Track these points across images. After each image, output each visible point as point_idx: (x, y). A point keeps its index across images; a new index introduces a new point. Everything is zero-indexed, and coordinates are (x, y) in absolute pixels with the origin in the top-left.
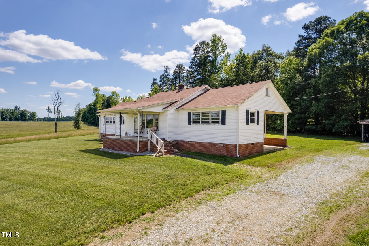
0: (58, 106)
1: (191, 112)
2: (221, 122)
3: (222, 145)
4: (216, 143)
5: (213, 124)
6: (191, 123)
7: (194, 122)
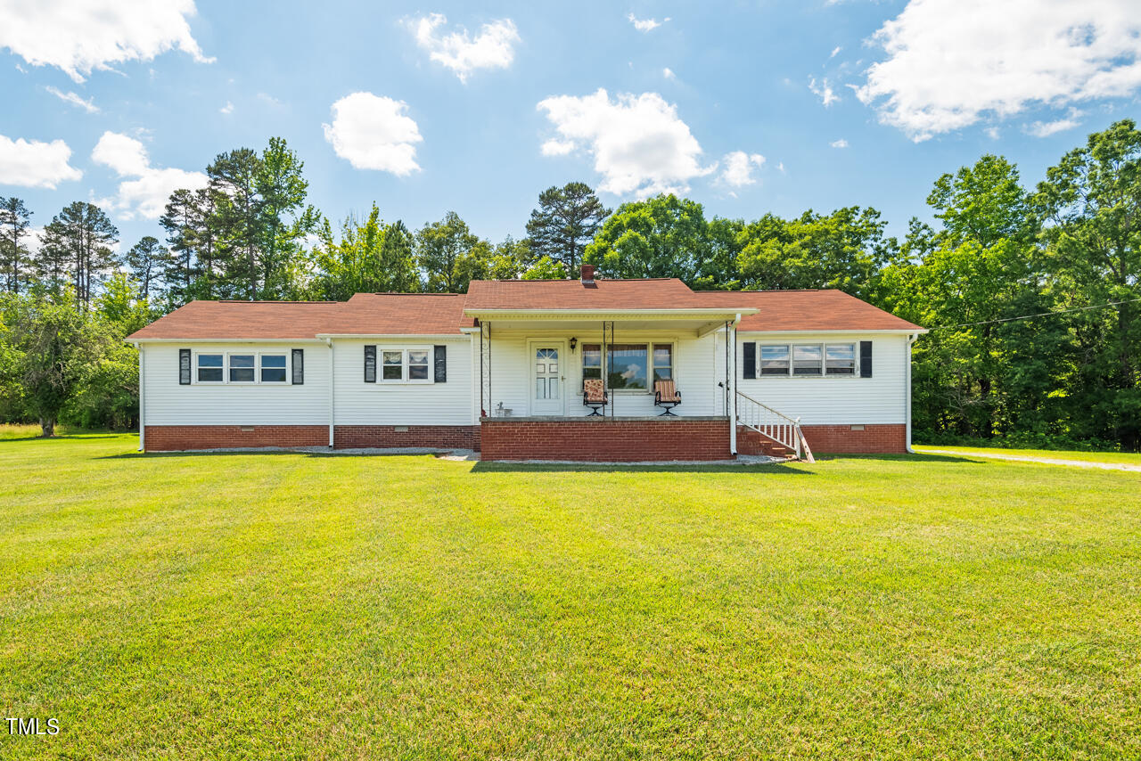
1: (755, 344)
2: (859, 372)
3: (862, 429)
4: (841, 426)
5: (833, 376)
6: (758, 374)
7: (766, 371)
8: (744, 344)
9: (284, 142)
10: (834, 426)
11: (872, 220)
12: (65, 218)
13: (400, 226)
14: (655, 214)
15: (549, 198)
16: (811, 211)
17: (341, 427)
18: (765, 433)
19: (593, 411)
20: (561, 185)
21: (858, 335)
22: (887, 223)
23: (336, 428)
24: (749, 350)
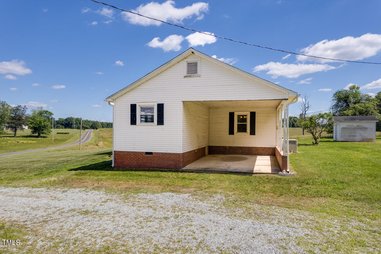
0: (305, 112)
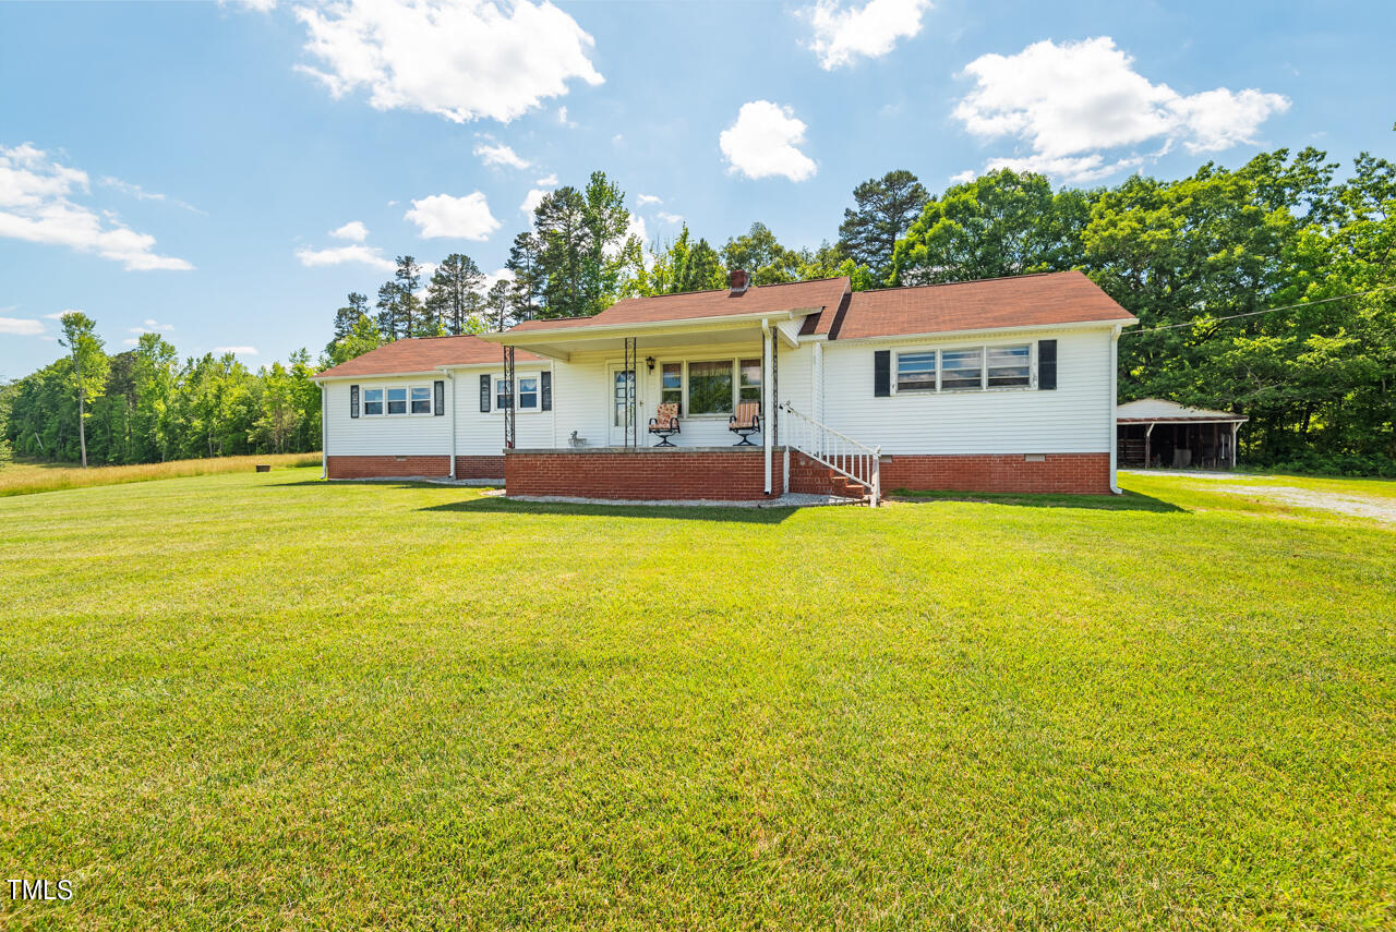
1: (889, 352)
2: (1036, 383)
3: (1043, 459)
4: (1011, 456)
5: (998, 390)
6: (893, 391)
7: (902, 387)
8: (876, 353)
9: (604, 176)
10: (999, 456)
11: (1312, 165)
12: (444, 269)
13: (703, 246)
14: (981, 197)
15: (863, 194)
16: (1211, 164)
17: (461, 457)
18: (835, 467)
19: (662, 440)
20: (879, 176)
21: (1037, 332)
22: (1337, 166)
23: (456, 457)
24: (882, 360)
